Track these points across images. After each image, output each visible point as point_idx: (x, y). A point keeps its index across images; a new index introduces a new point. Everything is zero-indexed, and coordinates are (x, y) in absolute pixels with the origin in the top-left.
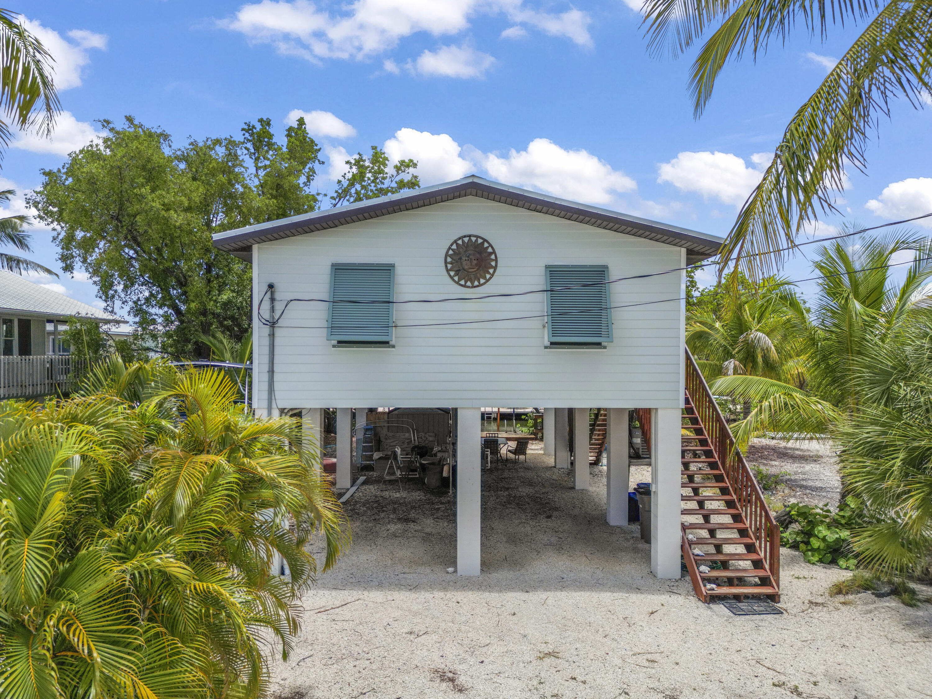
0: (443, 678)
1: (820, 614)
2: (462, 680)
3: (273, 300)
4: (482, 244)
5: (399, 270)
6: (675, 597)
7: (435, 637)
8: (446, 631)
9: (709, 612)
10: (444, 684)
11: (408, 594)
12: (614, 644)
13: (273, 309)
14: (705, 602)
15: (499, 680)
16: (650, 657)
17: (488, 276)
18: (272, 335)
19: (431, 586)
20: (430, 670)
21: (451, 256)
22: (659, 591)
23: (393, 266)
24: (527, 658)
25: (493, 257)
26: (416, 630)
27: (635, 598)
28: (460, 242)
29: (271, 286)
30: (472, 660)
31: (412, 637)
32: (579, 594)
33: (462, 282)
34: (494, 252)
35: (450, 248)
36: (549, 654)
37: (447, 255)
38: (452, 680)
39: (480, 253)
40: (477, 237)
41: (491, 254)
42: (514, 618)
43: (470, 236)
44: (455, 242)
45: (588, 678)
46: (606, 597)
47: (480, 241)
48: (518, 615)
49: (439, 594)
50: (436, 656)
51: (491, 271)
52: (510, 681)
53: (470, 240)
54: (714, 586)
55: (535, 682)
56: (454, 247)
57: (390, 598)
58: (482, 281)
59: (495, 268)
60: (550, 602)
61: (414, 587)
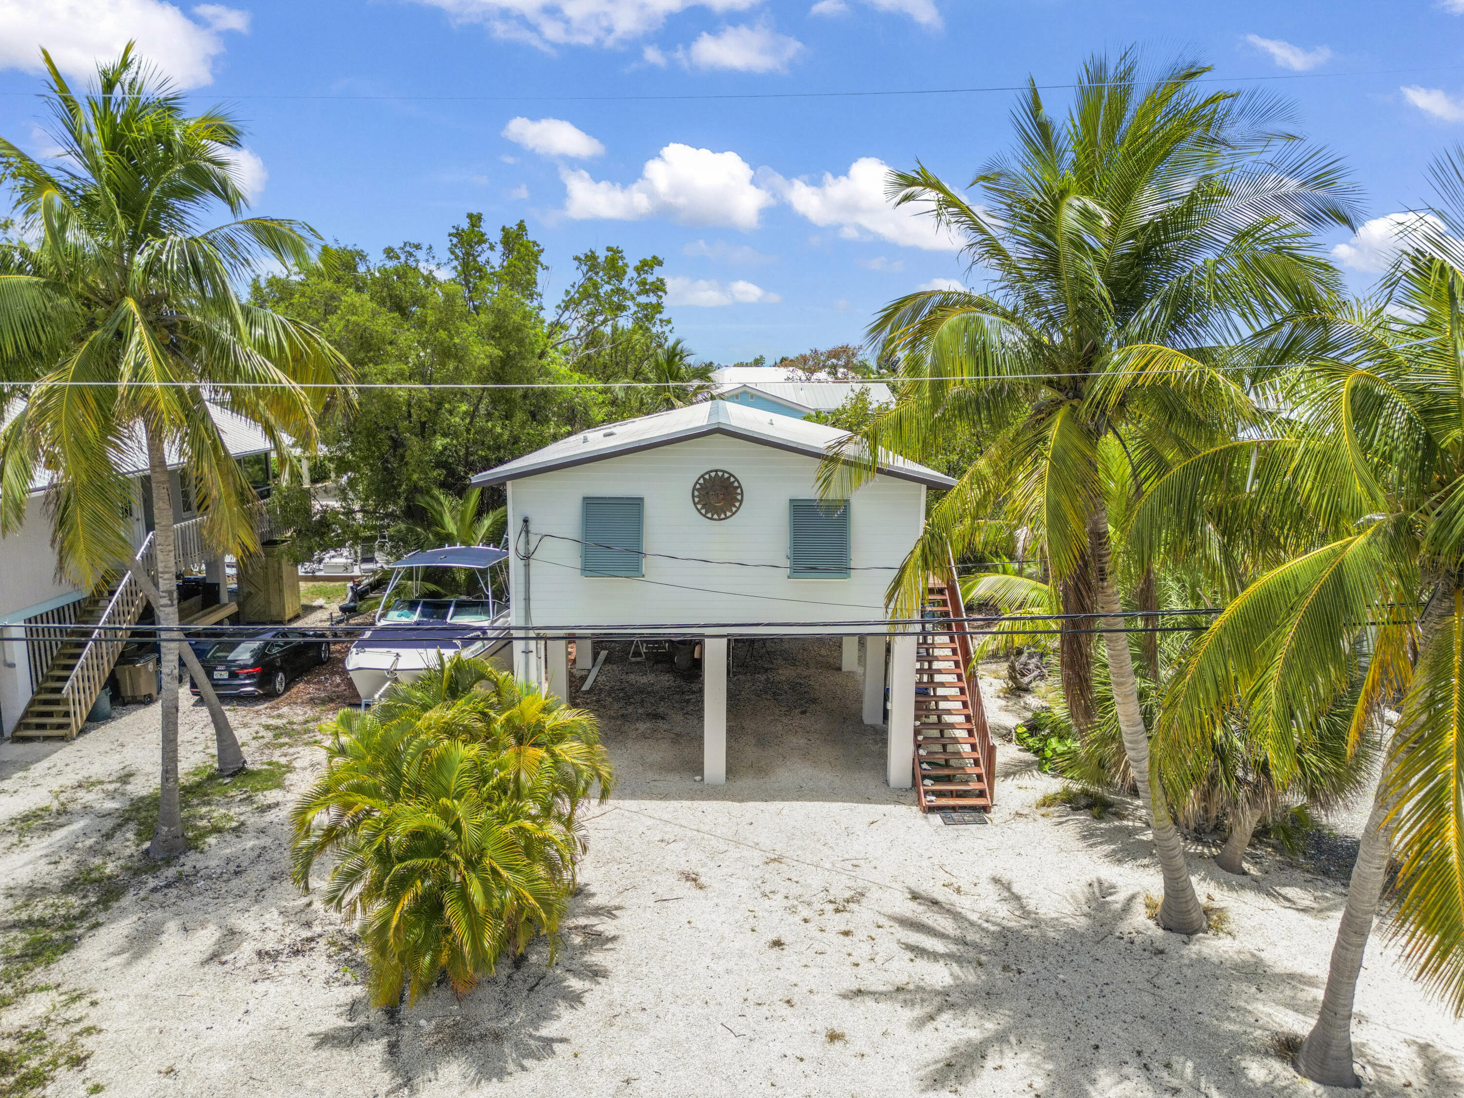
0: (687, 878)
1: (1020, 825)
2: (702, 880)
3: (527, 532)
4: (729, 478)
5: (647, 503)
6: (899, 807)
7: (682, 845)
8: (692, 840)
9: (924, 822)
10: (689, 883)
11: (659, 802)
12: (830, 852)
13: (527, 543)
14: (924, 812)
15: (732, 880)
16: (855, 862)
17: (734, 509)
18: (527, 566)
19: (679, 797)
20: (678, 872)
21: (698, 490)
22: (886, 802)
23: (642, 499)
24: (756, 863)
25: (739, 491)
26: (666, 837)
27: (863, 807)
28: (707, 477)
29: (526, 521)
30: (711, 864)
31: (663, 844)
32: (812, 803)
33: (709, 515)
34: (740, 486)
35: (697, 483)
36: (775, 860)
37: (694, 489)
38: (695, 880)
39: (726, 488)
40: (724, 472)
41: (737, 488)
42: (751, 827)
43: (716, 471)
44: (702, 476)
45: (801, 880)
46: (836, 807)
47: (726, 475)
48: (755, 824)
49: (687, 803)
50: (682, 861)
51: (737, 504)
52: (740, 882)
53: (717, 475)
54: (933, 798)
55: (759, 882)
56: (701, 481)
57: (643, 807)
58: (728, 514)
59: (741, 501)
60: (784, 812)
61: (665, 796)
